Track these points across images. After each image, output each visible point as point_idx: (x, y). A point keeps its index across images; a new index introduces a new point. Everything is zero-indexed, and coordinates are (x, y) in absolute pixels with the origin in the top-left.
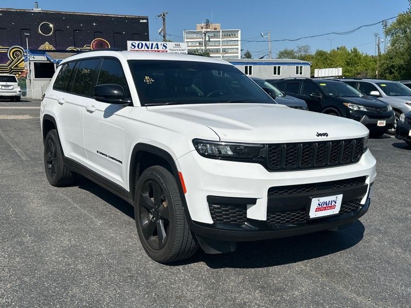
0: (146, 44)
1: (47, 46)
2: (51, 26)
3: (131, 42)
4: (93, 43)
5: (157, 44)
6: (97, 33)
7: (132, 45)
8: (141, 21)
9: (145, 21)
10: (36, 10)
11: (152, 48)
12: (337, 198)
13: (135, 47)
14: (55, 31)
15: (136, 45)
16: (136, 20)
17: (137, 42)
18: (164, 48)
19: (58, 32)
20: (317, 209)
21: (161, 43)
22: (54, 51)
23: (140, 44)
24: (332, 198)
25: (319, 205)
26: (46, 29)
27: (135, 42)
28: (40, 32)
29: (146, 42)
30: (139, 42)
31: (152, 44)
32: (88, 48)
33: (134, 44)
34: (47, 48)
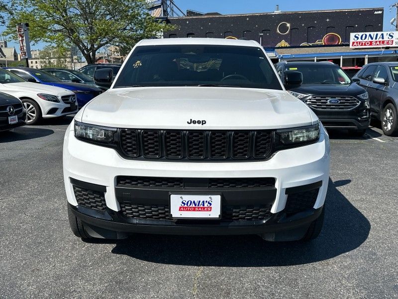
0: (370, 35)
1: (283, 43)
2: (288, 25)
3: (355, 34)
4: (325, 37)
5: (382, 34)
6: (329, 28)
7: (355, 37)
8: (376, 13)
9: (380, 12)
10: (277, 12)
11: (376, 39)
12: (210, 198)
13: (358, 38)
14: (291, 29)
15: (360, 37)
16: (370, 12)
17: (361, 34)
18: (390, 37)
19: (294, 30)
20: (180, 208)
21: (387, 32)
22: (289, 47)
23: (364, 36)
24: (206, 198)
25: (183, 203)
26: (283, 29)
27: (359, 33)
28: (278, 31)
29: (370, 33)
30: (362, 33)
31: (377, 35)
32: (320, 43)
33: (357, 36)
34: (283, 46)
